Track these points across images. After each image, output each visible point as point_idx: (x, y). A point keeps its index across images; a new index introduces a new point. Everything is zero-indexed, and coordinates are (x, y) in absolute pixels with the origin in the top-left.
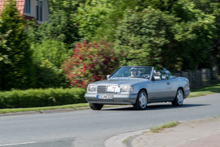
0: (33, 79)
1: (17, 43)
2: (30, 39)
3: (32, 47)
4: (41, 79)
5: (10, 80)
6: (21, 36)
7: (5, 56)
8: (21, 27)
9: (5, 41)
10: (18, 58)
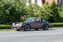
0: (59, 20)
1: (55, 11)
2: (59, 10)
3: (59, 12)
4: (61, 20)
5: (53, 21)
6: (56, 10)
7: (52, 15)
8: (56, 7)
9: (52, 11)
10: (56, 15)
